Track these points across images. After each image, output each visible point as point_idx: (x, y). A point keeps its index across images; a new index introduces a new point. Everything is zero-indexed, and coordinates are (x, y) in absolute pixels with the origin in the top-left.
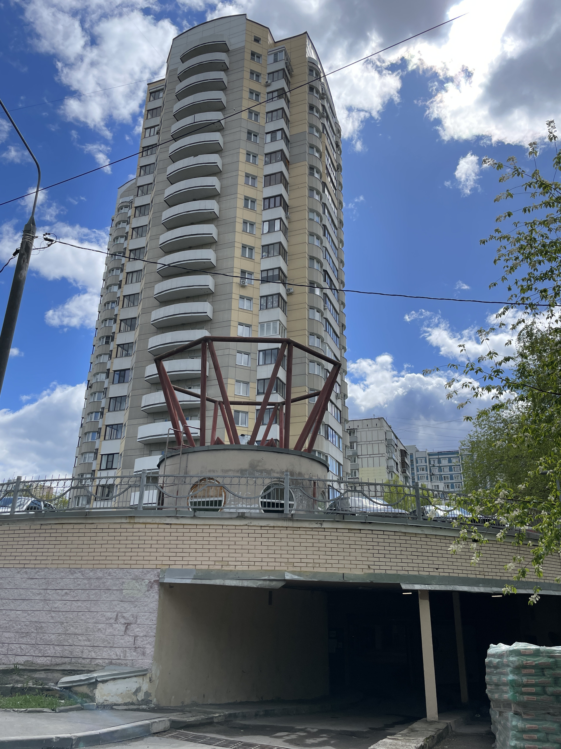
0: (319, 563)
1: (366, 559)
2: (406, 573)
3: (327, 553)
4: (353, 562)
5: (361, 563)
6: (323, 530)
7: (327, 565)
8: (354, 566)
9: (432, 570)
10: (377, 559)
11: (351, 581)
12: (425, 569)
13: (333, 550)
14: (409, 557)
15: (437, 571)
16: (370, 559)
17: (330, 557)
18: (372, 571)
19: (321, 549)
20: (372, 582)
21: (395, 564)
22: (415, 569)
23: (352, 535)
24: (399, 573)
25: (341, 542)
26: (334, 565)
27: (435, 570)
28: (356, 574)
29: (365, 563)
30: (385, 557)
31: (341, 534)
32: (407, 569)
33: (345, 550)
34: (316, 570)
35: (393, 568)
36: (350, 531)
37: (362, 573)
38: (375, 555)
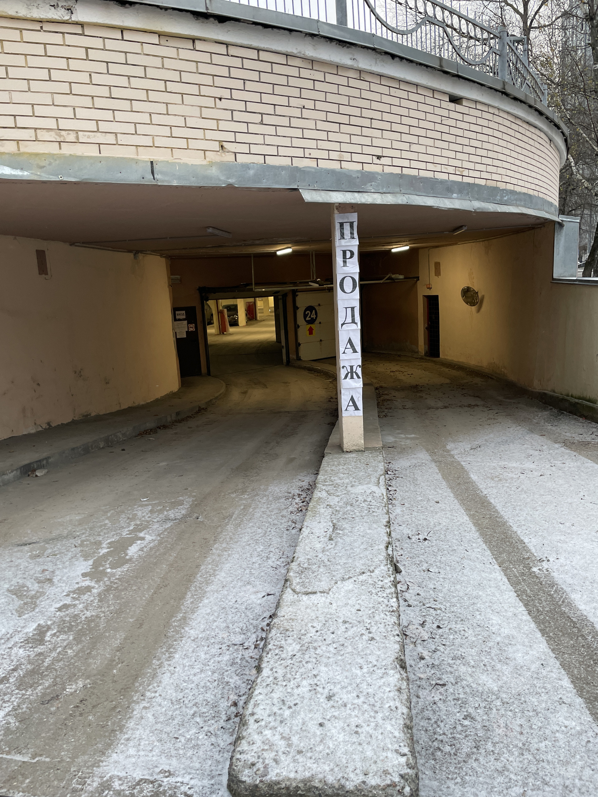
0: (77, 132)
1: (212, 124)
2: (313, 164)
3: (99, 103)
4: (176, 132)
5: (199, 134)
6: (79, 30)
7: (100, 138)
8: (182, 143)
9: (368, 159)
10: (243, 127)
11: (175, 183)
12: (356, 157)
13: (116, 93)
14: (320, 125)
15: (377, 161)
16: (223, 125)
17: (108, 115)
18: (230, 158)
19: (76, 89)
20: (230, 187)
21: (287, 142)
22: (334, 155)
23: (172, 52)
24: (297, 163)
25: (139, 72)
26: (122, 139)
27: (376, 161)
28: (186, 165)
29: (210, 135)
30: (262, 123)
31: (136, 48)
32: (316, 154)
33: (153, 96)
34: (67, 150)
35: (282, 151)
36: (163, 42)
37: (205, 163)
38: (237, 116)
